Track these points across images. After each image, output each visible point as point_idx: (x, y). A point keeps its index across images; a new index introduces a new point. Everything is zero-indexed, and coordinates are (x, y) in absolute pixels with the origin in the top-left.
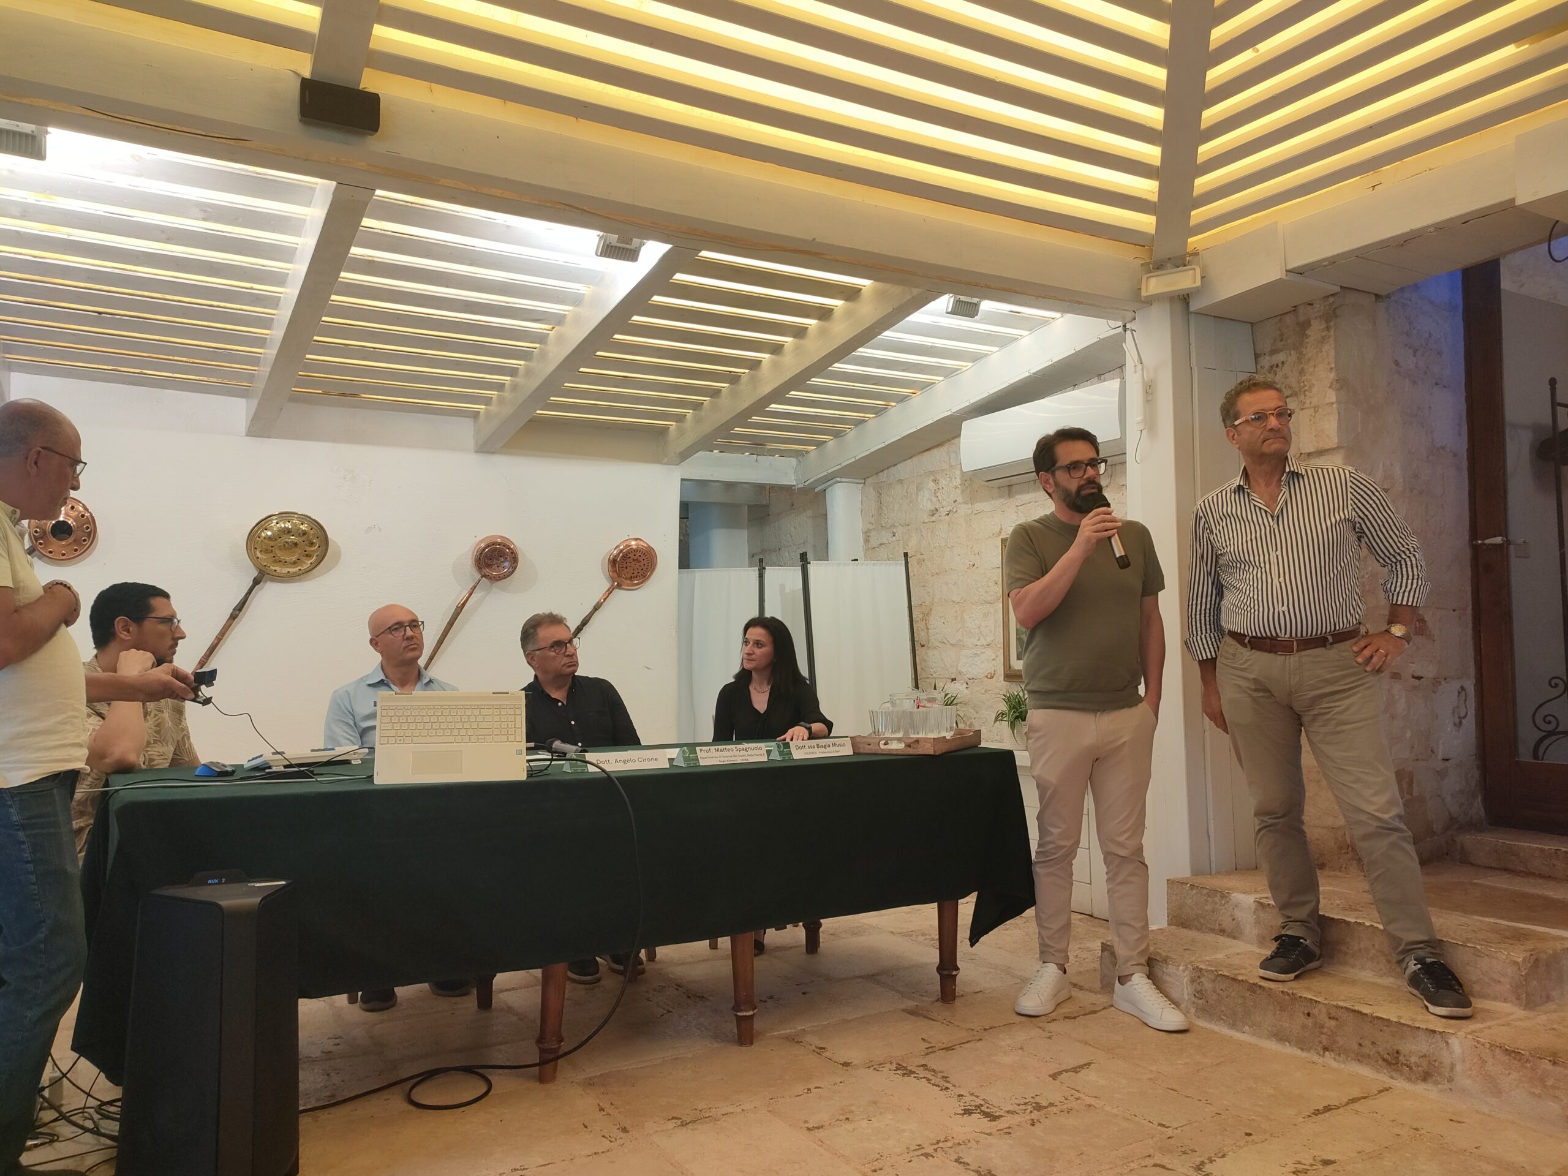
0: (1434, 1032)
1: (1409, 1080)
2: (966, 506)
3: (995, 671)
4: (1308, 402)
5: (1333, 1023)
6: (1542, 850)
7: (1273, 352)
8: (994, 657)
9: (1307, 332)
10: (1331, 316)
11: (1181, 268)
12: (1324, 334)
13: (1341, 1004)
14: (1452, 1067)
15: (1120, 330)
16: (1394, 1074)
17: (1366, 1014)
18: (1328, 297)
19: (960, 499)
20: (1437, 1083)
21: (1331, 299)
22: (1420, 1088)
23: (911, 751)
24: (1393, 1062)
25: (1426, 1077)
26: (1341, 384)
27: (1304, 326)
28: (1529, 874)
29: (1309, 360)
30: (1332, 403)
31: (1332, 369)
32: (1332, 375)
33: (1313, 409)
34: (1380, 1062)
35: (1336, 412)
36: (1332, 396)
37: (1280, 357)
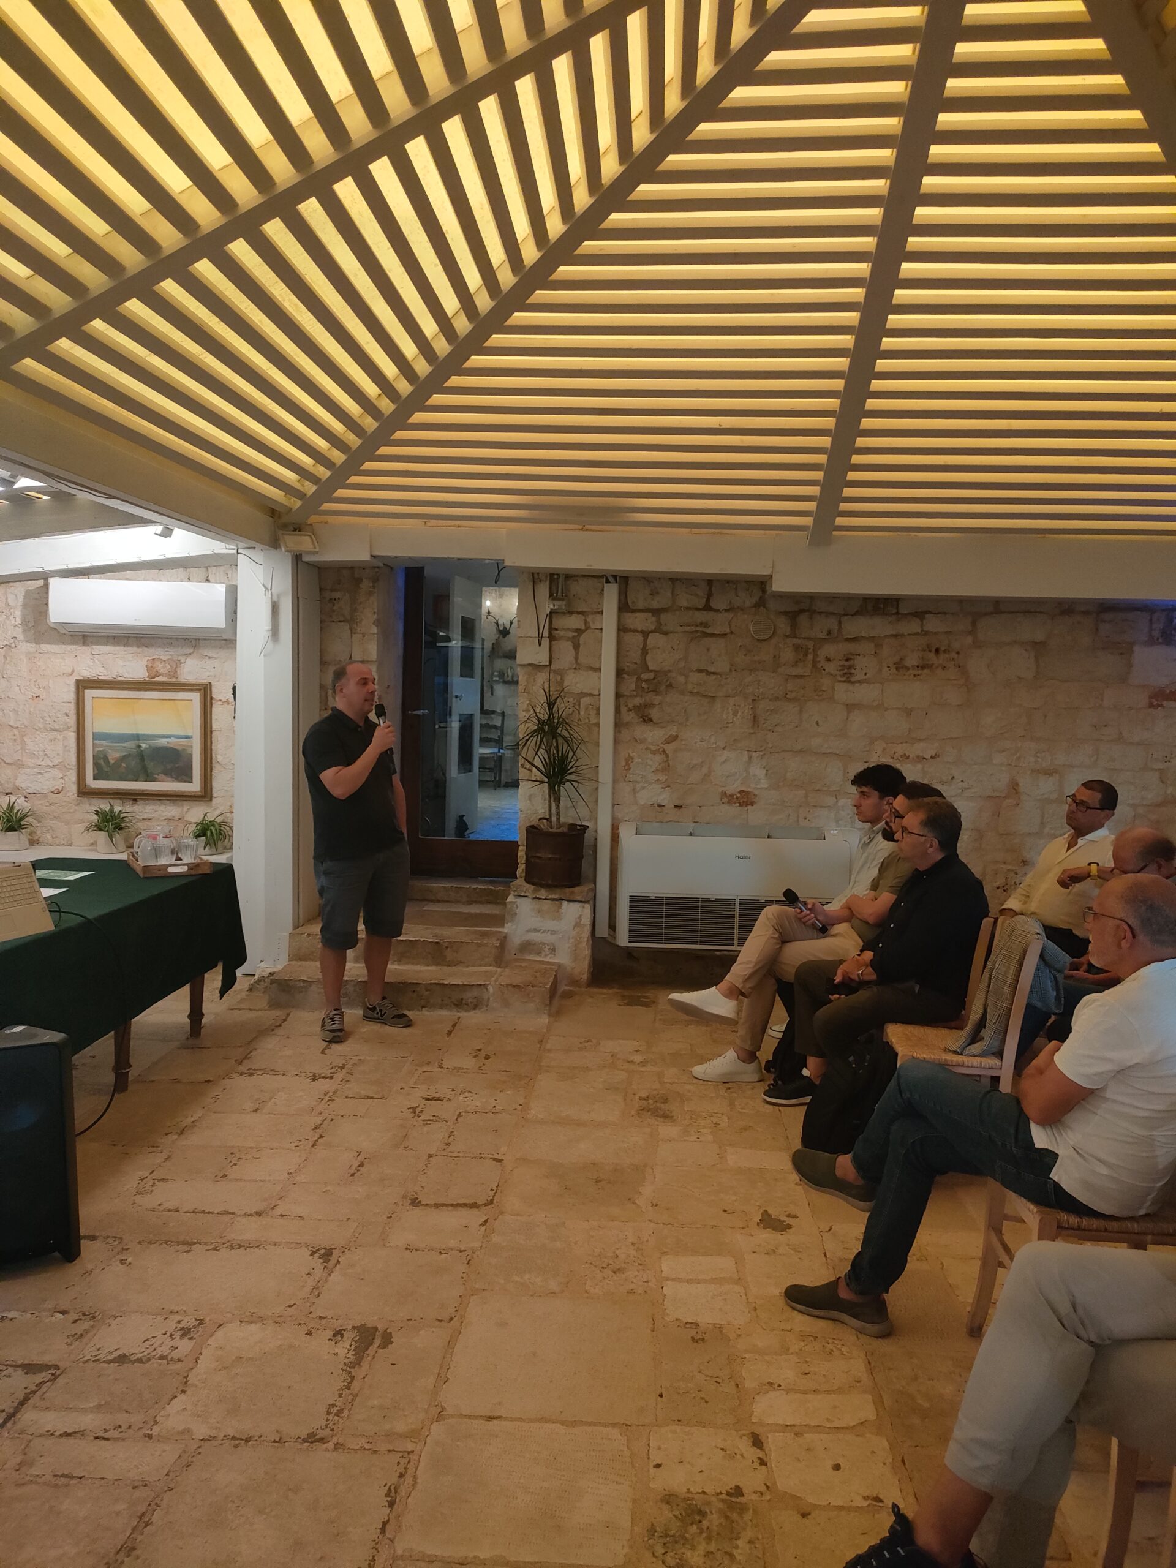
0: (481, 985)
1: (466, 1011)
2: (28, 644)
3: (63, 787)
4: (359, 629)
5: (428, 993)
7: (332, 590)
8: (61, 776)
9: (360, 585)
10: (375, 580)
12: (371, 589)
13: (432, 982)
14: (489, 999)
15: (235, 552)
16: (459, 1010)
17: (447, 985)
18: (375, 567)
19: (21, 637)
20: (480, 1009)
21: (377, 570)
22: (472, 1013)
24: (459, 1004)
25: (475, 1008)
26: (377, 623)
27: (359, 581)
29: (361, 603)
30: (374, 634)
31: (375, 613)
32: (375, 616)
33: (361, 635)
34: (453, 1006)
35: (376, 639)
36: (374, 630)
37: (337, 595)
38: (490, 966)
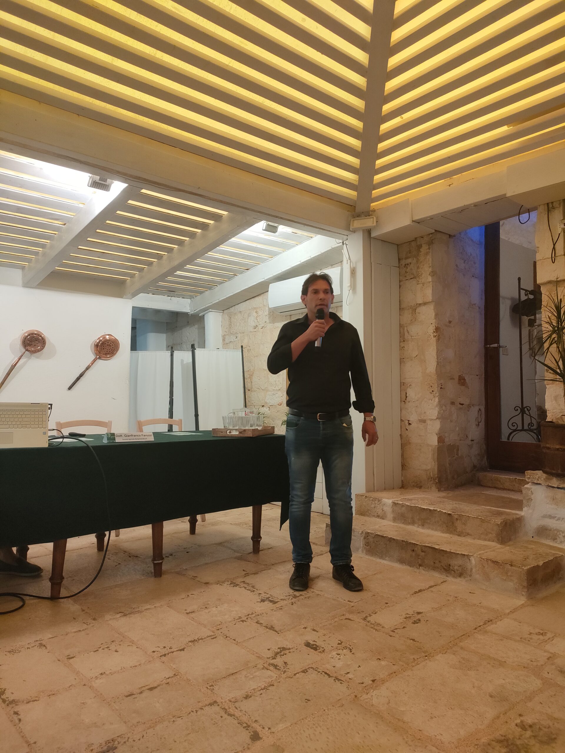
0: (465, 555)
1: (454, 577)
2: (271, 324)
3: (282, 402)
4: (420, 281)
5: (423, 553)
6: (510, 479)
7: (406, 258)
8: (282, 395)
9: (421, 250)
10: (431, 243)
11: (368, 217)
12: (427, 251)
13: (426, 545)
14: (471, 569)
15: (341, 244)
16: (448, 575)
17: (437, 549)
18: (429, 234)
19: (268, 321)
20: (465, 577)
21: (431, 236)
22: (458, 580)
23: (242, 435)
24: (447, 570)
25: (461, 575)
26: (433, 274)
27: (419, 247)
28: (504, 489)
29: (421, 262)
30: (430, 282)
31: (430, 266)
32: (430, 269)
33: (422, 284)
34: (443, 570)
35: (431, 286)
36: (430, 279)
37: (409, 261)
38: (493, 541)
